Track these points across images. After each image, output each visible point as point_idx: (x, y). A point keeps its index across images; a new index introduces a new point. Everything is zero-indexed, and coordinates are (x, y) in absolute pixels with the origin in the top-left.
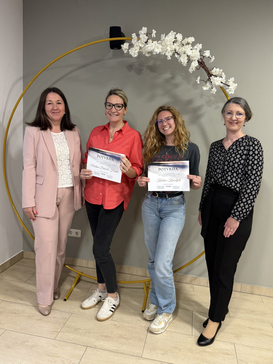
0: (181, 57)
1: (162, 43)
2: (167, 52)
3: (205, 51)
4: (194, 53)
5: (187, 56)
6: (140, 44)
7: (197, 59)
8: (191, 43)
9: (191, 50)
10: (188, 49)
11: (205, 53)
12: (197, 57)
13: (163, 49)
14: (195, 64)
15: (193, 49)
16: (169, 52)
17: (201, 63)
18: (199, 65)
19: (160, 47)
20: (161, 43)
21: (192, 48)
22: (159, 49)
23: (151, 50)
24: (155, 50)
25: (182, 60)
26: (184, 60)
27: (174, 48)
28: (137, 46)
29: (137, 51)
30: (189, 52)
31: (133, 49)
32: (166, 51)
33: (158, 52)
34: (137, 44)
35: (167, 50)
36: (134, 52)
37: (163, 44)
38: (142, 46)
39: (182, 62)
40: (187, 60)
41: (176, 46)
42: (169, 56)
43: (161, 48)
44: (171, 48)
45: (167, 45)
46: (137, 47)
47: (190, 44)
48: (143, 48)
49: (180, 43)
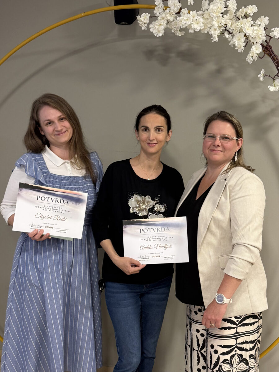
0: (234, 38)
1: (204, 15)
2: (212, 29)
3: (273, 29)
4: (255, 32)
5: (245, 36)
6: (167, 15)
7: (260, 41)
8: (252, 14)
9: (251, 26)
10: (246, 25)
11: (273, 31)
12: (260, 38)
13: (206, 24)
14: (257, 49)
15: (254, 26)
16: (215, 30)
17: (266, 48)
18: (264, 51)
19: (202, 20)
20: (202, 15)
21: (252, 22)
22: (199, 25)
23: (187, 25)
24: (192, 25)
25: (236, 42)
26: (239, 42)
27: (225, 23)
28: (163, 19)
29: (162, 27)
30: (248, 29)
31: (157, 23)
32: (210, 28)
33: (197, 29)
34: (164, 15)
35: (213, 25)
36: (158, 29)
37: (206, 16)
38: (172, 20)
39: (237, 45)
40: (244, 42)
41: (227, 20)
42: (216, 36)
43: (203, 23)
44: (218, 22)
45: (212, 18)
46: (163, 21)
47: (250, 16)
48: (173, 23)
49: (234, 14)
